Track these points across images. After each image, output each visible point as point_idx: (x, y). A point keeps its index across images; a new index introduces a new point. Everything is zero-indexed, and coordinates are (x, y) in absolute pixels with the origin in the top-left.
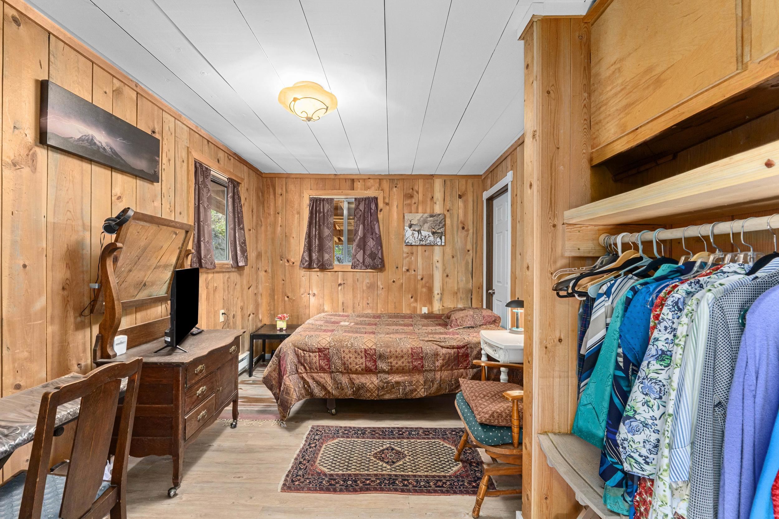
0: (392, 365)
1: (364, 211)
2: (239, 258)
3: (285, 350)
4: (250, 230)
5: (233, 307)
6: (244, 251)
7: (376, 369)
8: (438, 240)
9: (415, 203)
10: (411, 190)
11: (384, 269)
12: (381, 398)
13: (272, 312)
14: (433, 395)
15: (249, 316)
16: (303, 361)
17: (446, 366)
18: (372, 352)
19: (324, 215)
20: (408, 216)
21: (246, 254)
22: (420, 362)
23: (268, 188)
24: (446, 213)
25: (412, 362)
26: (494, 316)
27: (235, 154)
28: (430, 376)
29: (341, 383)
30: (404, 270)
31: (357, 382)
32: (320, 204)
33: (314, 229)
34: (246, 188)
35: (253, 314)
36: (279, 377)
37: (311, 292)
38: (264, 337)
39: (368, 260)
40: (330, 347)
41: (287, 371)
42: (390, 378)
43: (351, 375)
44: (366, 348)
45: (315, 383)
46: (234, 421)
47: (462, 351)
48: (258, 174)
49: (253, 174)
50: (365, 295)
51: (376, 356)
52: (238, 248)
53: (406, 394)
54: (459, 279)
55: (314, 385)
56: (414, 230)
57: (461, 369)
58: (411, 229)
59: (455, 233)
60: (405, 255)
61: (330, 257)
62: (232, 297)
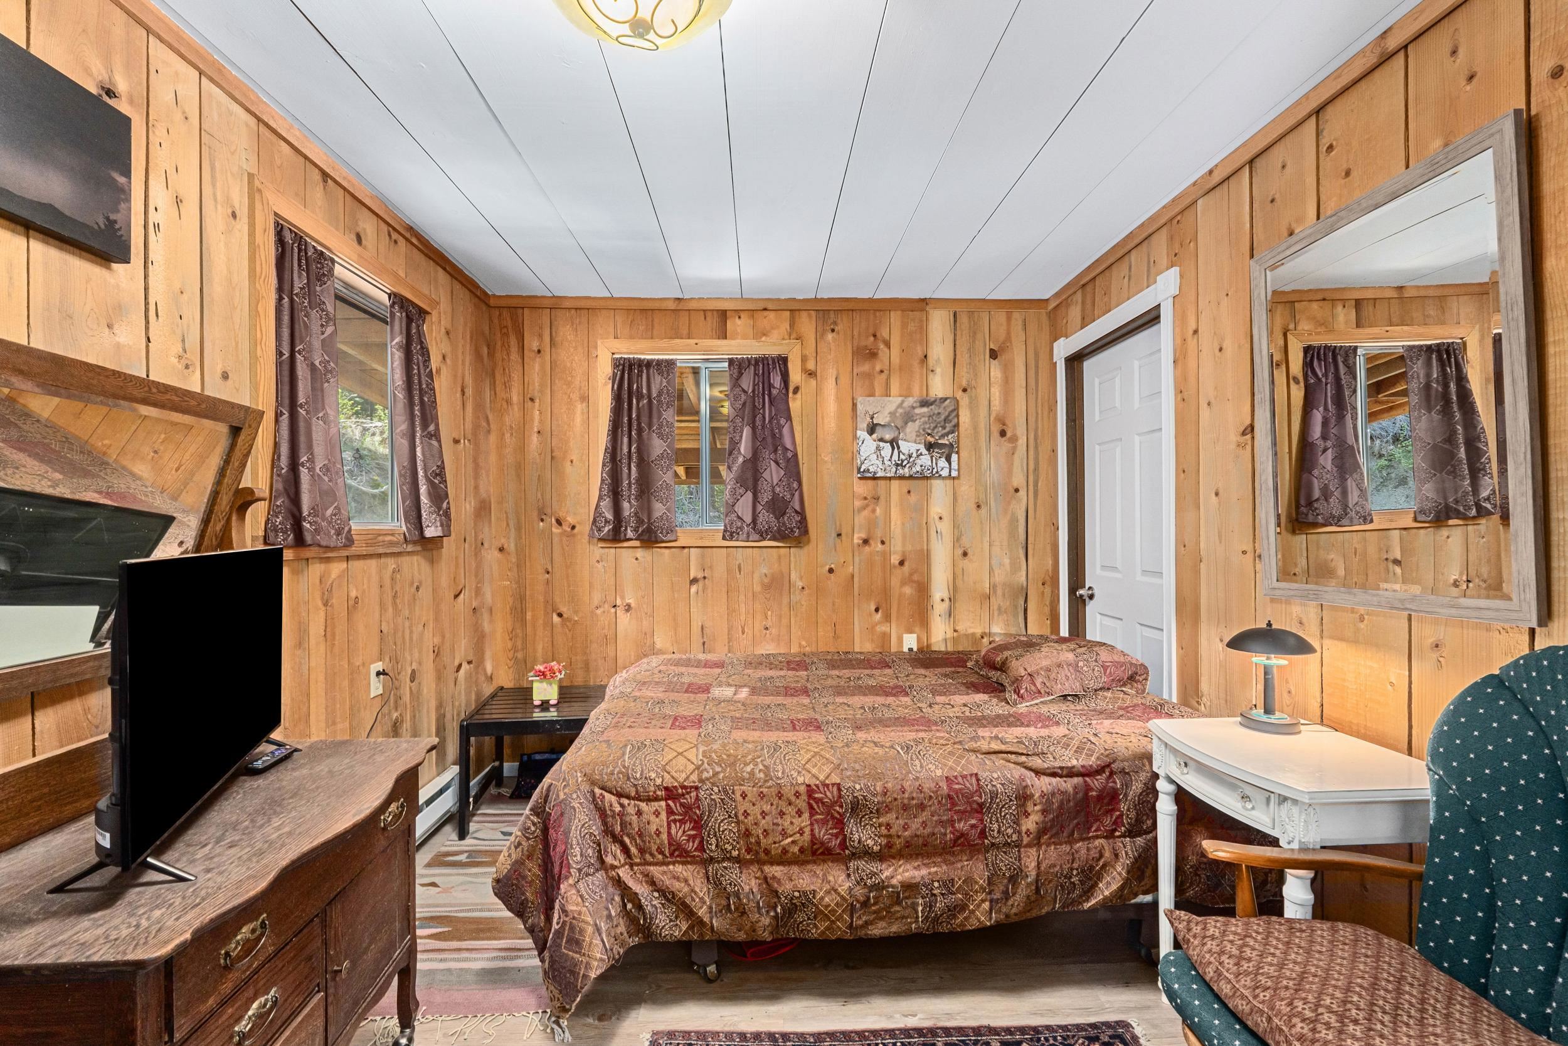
0: (893, 831)
1: (753, 391)
2: (424, 515)
3: (562, 796)
4: (456, 442)
5: (411, 650)
6: (439, 496)
7: (843, 845)
8: (942, 463)
9: (882, 371)
10: (872, 339)
11: (804, 539)
12: (861, 933)
13: (520, 655)
14: (1016, 919)
15: (458, 671)
16: (618, 828)
17: (1054, 831)
18: (831, 795)
19: (650, 402)
20: (865, 405)
21: (445, 505)
22: (973, 822)
23: (506, 335)
24: (959, 394)
25: (952, 822)
26: (1131, 664)
27: (410, 229)
28: (1004, 861)
29: (737, 895)
30: (856, 541)
31: (786, 887)
32: (640, 375)
33: (626, 440)
34: (443, 330)
35: (469, 663)
36: (546, 877)
37: (619, 602)
38: (498, 729)
39: (766, 518)
40: (701, 781)
41: (569, 866)
42: (886, 874)
43: (767, 869)
44: (813, 782)
45: (656, 894)
46: (402, 1032)
47: (1097, 782)
48: (477, 296)
49: (462, 293)
50: (758, 606)
51: (841, 807)
52: (423, 489)
53: (936, 919)
54: (993, 562)
55: (655, 902)
56: (881, 440)
57: (1097, 837)
58: (874, 436)
59: (983, 444)
60: (858, 503)
61: (668, 510)
62: (407, 624)
